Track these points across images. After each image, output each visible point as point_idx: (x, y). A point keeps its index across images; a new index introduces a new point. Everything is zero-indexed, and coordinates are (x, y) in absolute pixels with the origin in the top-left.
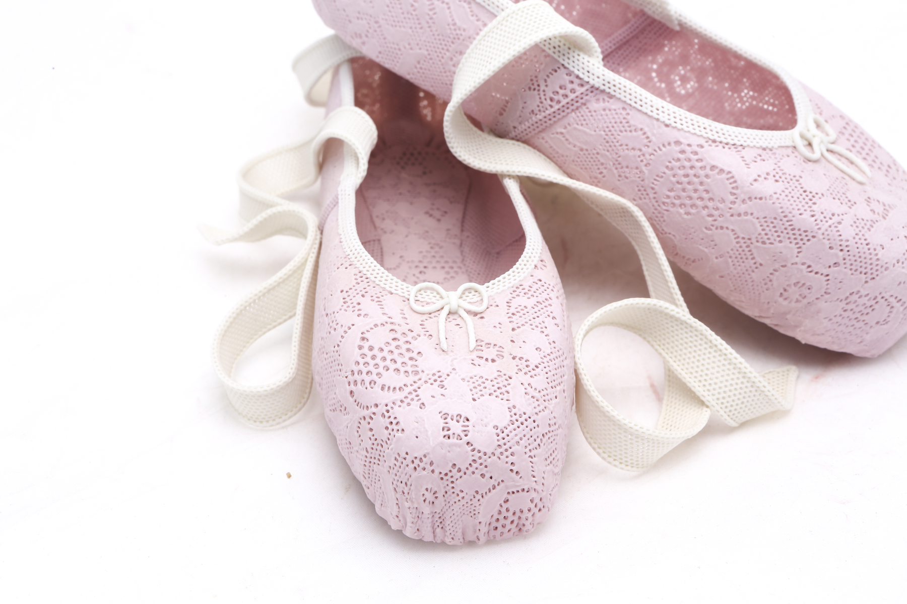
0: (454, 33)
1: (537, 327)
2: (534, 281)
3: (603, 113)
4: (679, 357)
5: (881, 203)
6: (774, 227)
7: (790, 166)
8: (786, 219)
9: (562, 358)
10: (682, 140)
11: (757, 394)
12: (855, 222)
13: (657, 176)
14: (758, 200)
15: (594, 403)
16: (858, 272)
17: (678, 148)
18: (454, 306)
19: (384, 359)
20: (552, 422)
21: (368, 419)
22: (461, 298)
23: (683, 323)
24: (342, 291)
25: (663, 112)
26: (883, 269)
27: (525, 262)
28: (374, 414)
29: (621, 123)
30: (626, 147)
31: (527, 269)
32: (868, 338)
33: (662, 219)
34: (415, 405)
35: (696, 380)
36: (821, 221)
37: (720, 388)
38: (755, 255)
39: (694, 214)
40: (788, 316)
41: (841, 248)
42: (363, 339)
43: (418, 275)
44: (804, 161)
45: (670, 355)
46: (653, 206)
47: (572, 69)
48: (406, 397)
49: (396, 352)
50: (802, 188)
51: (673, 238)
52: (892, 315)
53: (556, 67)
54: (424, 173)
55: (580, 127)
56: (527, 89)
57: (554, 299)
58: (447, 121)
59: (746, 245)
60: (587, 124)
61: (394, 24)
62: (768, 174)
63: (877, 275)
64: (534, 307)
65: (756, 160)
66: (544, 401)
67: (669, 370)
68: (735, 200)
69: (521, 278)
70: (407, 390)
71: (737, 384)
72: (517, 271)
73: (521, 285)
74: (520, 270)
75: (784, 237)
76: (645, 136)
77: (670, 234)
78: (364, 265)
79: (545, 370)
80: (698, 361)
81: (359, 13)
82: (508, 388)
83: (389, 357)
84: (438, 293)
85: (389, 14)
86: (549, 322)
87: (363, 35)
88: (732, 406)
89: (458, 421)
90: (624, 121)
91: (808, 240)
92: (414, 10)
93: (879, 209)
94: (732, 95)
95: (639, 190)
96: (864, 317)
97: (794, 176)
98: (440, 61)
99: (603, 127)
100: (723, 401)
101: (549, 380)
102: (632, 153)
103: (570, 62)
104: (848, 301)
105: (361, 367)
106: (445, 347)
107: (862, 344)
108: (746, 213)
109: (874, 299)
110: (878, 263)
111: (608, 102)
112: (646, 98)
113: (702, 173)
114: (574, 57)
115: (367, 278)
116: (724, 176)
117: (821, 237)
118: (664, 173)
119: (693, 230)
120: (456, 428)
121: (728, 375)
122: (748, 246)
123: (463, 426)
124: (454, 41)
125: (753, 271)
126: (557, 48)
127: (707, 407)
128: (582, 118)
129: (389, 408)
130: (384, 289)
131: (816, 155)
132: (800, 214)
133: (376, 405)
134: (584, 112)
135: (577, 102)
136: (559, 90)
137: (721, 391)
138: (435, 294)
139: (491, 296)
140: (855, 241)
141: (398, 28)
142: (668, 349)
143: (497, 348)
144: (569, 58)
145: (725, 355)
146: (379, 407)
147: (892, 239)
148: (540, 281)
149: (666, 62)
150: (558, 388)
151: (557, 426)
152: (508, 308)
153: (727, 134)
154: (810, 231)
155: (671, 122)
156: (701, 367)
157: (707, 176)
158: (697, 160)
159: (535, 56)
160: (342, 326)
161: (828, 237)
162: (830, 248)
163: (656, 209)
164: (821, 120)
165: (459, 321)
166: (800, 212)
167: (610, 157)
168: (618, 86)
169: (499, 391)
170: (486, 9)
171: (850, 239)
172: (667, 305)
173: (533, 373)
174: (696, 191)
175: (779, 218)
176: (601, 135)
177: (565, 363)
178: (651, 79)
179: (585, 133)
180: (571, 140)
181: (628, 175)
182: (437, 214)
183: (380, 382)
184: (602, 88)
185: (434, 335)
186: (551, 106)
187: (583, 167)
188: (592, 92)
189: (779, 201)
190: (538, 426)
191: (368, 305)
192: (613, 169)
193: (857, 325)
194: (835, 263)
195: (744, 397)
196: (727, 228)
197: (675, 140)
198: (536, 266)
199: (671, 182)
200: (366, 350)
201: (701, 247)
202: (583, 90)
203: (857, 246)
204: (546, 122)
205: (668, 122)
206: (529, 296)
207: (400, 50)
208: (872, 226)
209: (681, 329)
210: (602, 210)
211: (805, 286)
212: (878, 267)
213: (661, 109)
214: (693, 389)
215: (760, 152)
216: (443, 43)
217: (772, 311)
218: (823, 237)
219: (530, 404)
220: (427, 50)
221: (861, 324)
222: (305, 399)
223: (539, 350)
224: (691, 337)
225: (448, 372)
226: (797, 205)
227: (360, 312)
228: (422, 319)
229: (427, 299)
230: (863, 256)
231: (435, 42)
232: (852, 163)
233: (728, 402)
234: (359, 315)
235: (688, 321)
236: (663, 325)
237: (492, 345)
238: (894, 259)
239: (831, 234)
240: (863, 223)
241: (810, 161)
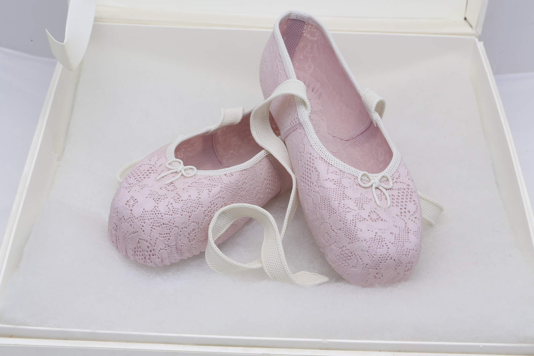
2: (219, 178)
3: (299, 134)
6: (324, 203)
7: (346, 182)
8: (329, 200)
9: (199, 205)
10: (312, 153)
12: (356, 215)
14: (323, 188)
16: (347, 237)
17: (310, 156)
26: (357, 240)
27: (223, 171)
29: (301, 140)
31: (221, 173)
34: (128, 190)
36: (341, 208)
38: (317, 213)
39: (305, 187)
41: (344, 223)
42: (140, 166)
48: (128, 187)
50: (343, 192)
57: (219, 187)
59: (315, 207)
60: (295, 138)
62: (333, 180)
63: (354, 242)
64: (206, 184)
65: (333, 173)
66: (173, 212)
68: (317, 185)
69: (215, 175)
70: (131, 185)
72: (217, 172)
73: (211, 177)
75: (326, 209)
84: (179, 165)
86: (206, 191)
89: (134, 201)
91: (334, 214)
93: (375, 217)
97: (344, 186)
99: (297, 140)
102: (299, 154)
103: (299, 109)
108: (318, 193)
109: (351, 253)
110: (356, 236)
111: (302, 130)
113: (312, 169)
114: (301, 108)
116: (317, 173)
117: (338, 214)
118: (303, 166)
119: (304, 194)
123: (134, 203)
125: (316, 221)
128: (294, 135)
130: (166, 156)
132: (335, 201)
134: (296, 132)
135: (295, 127)
136: (293, 120)
139: (196, 174)
147: (368, 230)
148: (221, 179)
154: (335, 209)
157: (312, 171)
158: (313, 163)
161: (340, 216)
162: (340, 221)
166: (335, 200)
168: (306, 124)
171: (349, 220)
173: (178, 201)
175: (327, 199)
186: (289, 126)
188: (300, 124)
189: (330, 192)
194: (340, 229)
197: (310, 152)
198: (226, 174)
199: (304, 170)
202: (298, 122)
203: (350, 224)
205: (312, 144)
211: (329, 236)
212: (355, 238)
215: (338, 171)
223: (190, 196)
229: (175, 165)
230: (351, 230)
232: (386, 199)
237: (175, 187)
238: (364, 238)
239: (342, 214)
240: (359, 217)
241: (360, 186)
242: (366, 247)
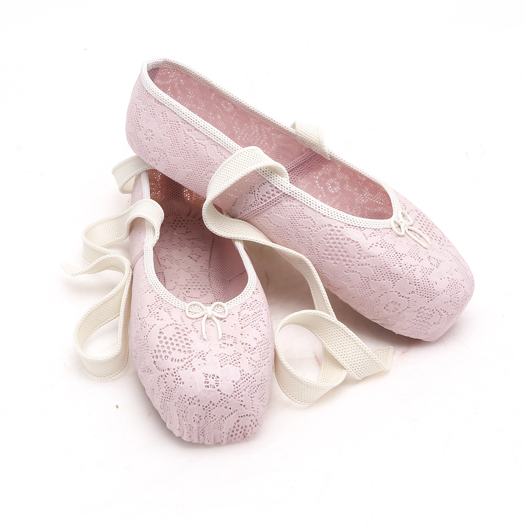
0: (208, 161)
1: (255, 326)
2: (253, 301)
3: (290, 207)
4: (330, 342)
5: (436, 259)
6: (381, 272)
7: (389, 239)
8: (387, 268)
9: (268, 344)
10: (332, 224)
11: (371, 362)
12: (422, 270)
13: (319, 243)
14: (372, 257)
15: (285, 368)
16: (424, 297)
17: (330, 228)
18: (210, 315)
19: (172, 344)
20: (263, 379)
21: (164, 377)
22: (213, 310)
23: (333, 323)
24: (148, 306)
25: (322, 209)
26: (437, 295)
27: (248, 290)
28: (167, 374)
29: (299, 213)
30: (302, 227)
31: (249, 294)
32: (429, 331)
33: (321, 266)
34: (190, 369)
35: (339, 355)
36: (405, 269)
37: (352, 359)
38: (371, 287)
39: (338, 264)
40: (388, 320)
41: (415, 284)
42: (160, 333)
43: (185, 293)
44: (396, 236)
45: (326, 341)
46: (317, 258)
47: (273, 183)
48: (185, 365)
49: (179, 340)
50: (395, 251)
51: (328, 276)
52: (442, 319)
53: (264, 182)
54: (187, 232)
55: (277, 214)
56: (248, 193)
57: (264, 311)
58: (204, 210)
59: (366, 281)
60: (281, 213)
61: (174, 155)
62: (377, 243)
63: (434, 298)
64: (253, 315)
65: (371, 235)
66: (259, 367)
67: (325, 349)
68: (360, 257)
69: (246, 299)
70: (186, 361)
71: (361, 357)
72: (244, 295)
73: (246, 303)
74: (245, 295)
75: (386, 277)
76: (312, 221)
77: (326, 274)
78: (160, 291)
79: (259, 350)
80: (341, 344)
81: (155, 148)
82: (240, 360)
83: (175, 343)
84: (201, 308)
85: (172, 149)
86: (261, 324)
87: (157, 160)
88: (358, 369)
89: (213, 378)
90: (301, 212)
91: (398, 279)
92: (186, 148)
93: (435, 262)
94: (359, 195)
95: (309, 250)
96: (428, 320)
97: (391, 245)
98: (200, 175)
99: (290, 215)
100: (353, 366)
101: (261, 356)
102: (305, 230)
103: (272, 179)
104: (419, 312)
105: (160, 348)
106: (205, 338)
107: (427, 334)
108: (366, 264)
109: (432, 311)
110: (434, 292)
111: (293, 202)
112: (313, 201)
113: (343, 242)
114: (274, 177)
115: (162, 299)
116: (354, 244)
118: (323, 241)
119: (338, 272)
120: (212, 382)
121: (356, 352)
122: (367, 282)
123: (216, 381)
124: (208, 165)
125: (370, 295)
126: (265, 172)
127: (345, 369)
128: (278, 210)
129: (175, 371)
130: (171, 305)
131: (403, 233)
132: (394, 265)
133: (169, 369)
134: (280, 206)
135: (276, 201)
136: (266, 194)
137: (352, 361)
138: (199, 308)
139: (229, 309)
140: (422, 280)
141: (176, 157)
142: (324, 337)
143: (233, 338)
144: (271, 178)
145: (355, 341)
146: (170, 370)
147: (441, 279)
148: (256, 300)
149: (323, 175)
150: (266, 360)
151: (265, 380)
152: (239, 316)
153: (356, 221)
154: (399, 274)
155: (326, 214)
156: (342, 348)
157: (345, 244)
158: (340, 235)
159: (253, 176)
160: (149, 325)
161: (409, 278)
162: (409, 283)
163: (318, 260)
164: (406, 213)
165: (212, 323)
166: (394, 264)
167: (294, 231)
168: (298, 193)
169: (235, 362)
170: (226, 149)
171: (420, 279)
172: (324, 314)
173: (253, 352)
174: (339, 251)
175: (383, 267)
176: (289, 219)
177: (270, 346)
178: (315, 184)
179: (280, 217)
180: (272, 221)
181: (303, 241)
182: (195, 257)
183: (170, 356)
184: (289, 194)
185: (200, 331)
186: (261, 203)
187: (279, 236)
188: (284, 196)
189: (383, 258)
190: (255, 381)
191: (163, 314)
192: (295, 237)
193: (424, 325)
194: (412, 292)
195: (365, 364)
196: (356, 272)
197: (329, 224)
198: (253, 292)
199: (326, 246)
200: (162, 339)
201: (342, 281)
202: (279, 195)
203: (423, 282)
204: (258, 211)
205: (324, 214)
206: (250, 309)
207: (177, 168)
208: (431, 272)
209: (332, 327)
210: (289, 259)
211: (397, 304)
212: (434, 294)
213: (321, 207)
214: (338, 360)
215: (373, 231)
216: (202, 166)
217: (380, 317)
218: (406, 277)
219: (251, 369)
220: (193, 169)
221: (426, 324)
222: (125, 364)
223: (256, 339)
224: (337, 331)
225: (207, 351)
226: (392, 260)
227: (158, 318)
228: (192, 322)
229: (195, 311)
230: (427, 288)
231: (197, 165)
232: (421, 237)
233: (356, 367)
234: (158, 319)
235: (335, 323)
236: (322, 324)
237: (231, 337)
238: (442, 289)
239: (410, 276)
240: (426, 270)
241: (399, 236)
242: (448, 298)
